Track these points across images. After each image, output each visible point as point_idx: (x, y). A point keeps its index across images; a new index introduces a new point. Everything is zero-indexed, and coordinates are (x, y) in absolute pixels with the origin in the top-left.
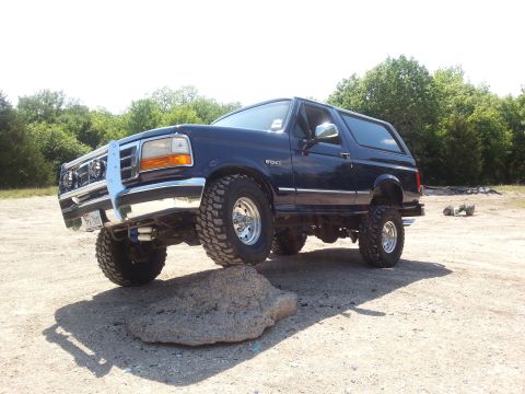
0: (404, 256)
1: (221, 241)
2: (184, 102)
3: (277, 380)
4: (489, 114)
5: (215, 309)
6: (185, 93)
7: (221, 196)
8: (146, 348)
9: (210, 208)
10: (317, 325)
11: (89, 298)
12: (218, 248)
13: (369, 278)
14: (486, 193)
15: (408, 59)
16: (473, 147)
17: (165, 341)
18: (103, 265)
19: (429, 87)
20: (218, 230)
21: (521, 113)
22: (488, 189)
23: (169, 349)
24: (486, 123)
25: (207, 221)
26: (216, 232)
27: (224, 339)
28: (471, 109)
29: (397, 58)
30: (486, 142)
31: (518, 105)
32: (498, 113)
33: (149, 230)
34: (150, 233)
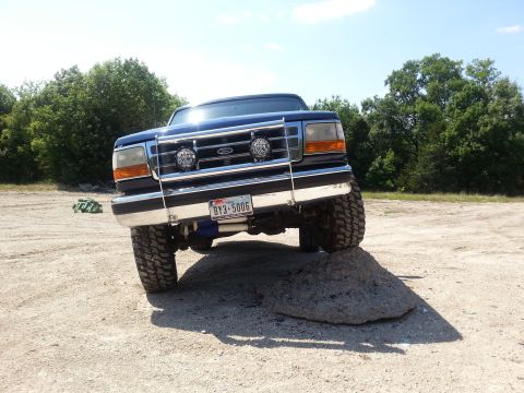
33: (244, 219)
34: (244, 223)
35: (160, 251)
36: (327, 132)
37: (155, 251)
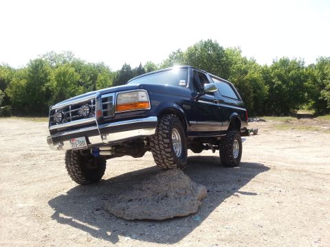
0: (242, 161)
1: (167, 153)
2: (64, 62)
3: (223, 237)
4: (255, 76)
5: (166, 196)
6: (66, 56)
7: (167, 126)
8: (129, 224)
9: (161, 132)
10: (223, 203)
12: (164, 157)
13: (229, 174)
14: (258, 121)
15: (213, 42)
16: (249, 95)
17: (141, 218)
19: (224, 59)
20: (166, 146)
21: (272, 75)
22: (258, 119)
23: (145, 223)
24: (254, 81)
25: (159, 140)
26: (165, 147)
27: (178, 215)
28: (246, 73)
29: (207, 40)
30: (255, 92)
31: (271, 71)
32: (261, 75)
33: (109, 148)
34: (110, 151)
35: (74, 164)
36: (137, 98)
37: (72, 163)
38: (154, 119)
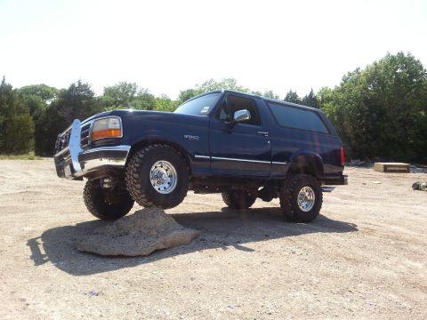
5: (127, 234)
7: (141, 158)
9: (133, 166)
11: (74, 224)
12: (136, 193)
15: (406, 55)
17: (88, 251)
18: (87, 203)
20: (135, 181)
25: (130, 174)
38: (127, 148)
